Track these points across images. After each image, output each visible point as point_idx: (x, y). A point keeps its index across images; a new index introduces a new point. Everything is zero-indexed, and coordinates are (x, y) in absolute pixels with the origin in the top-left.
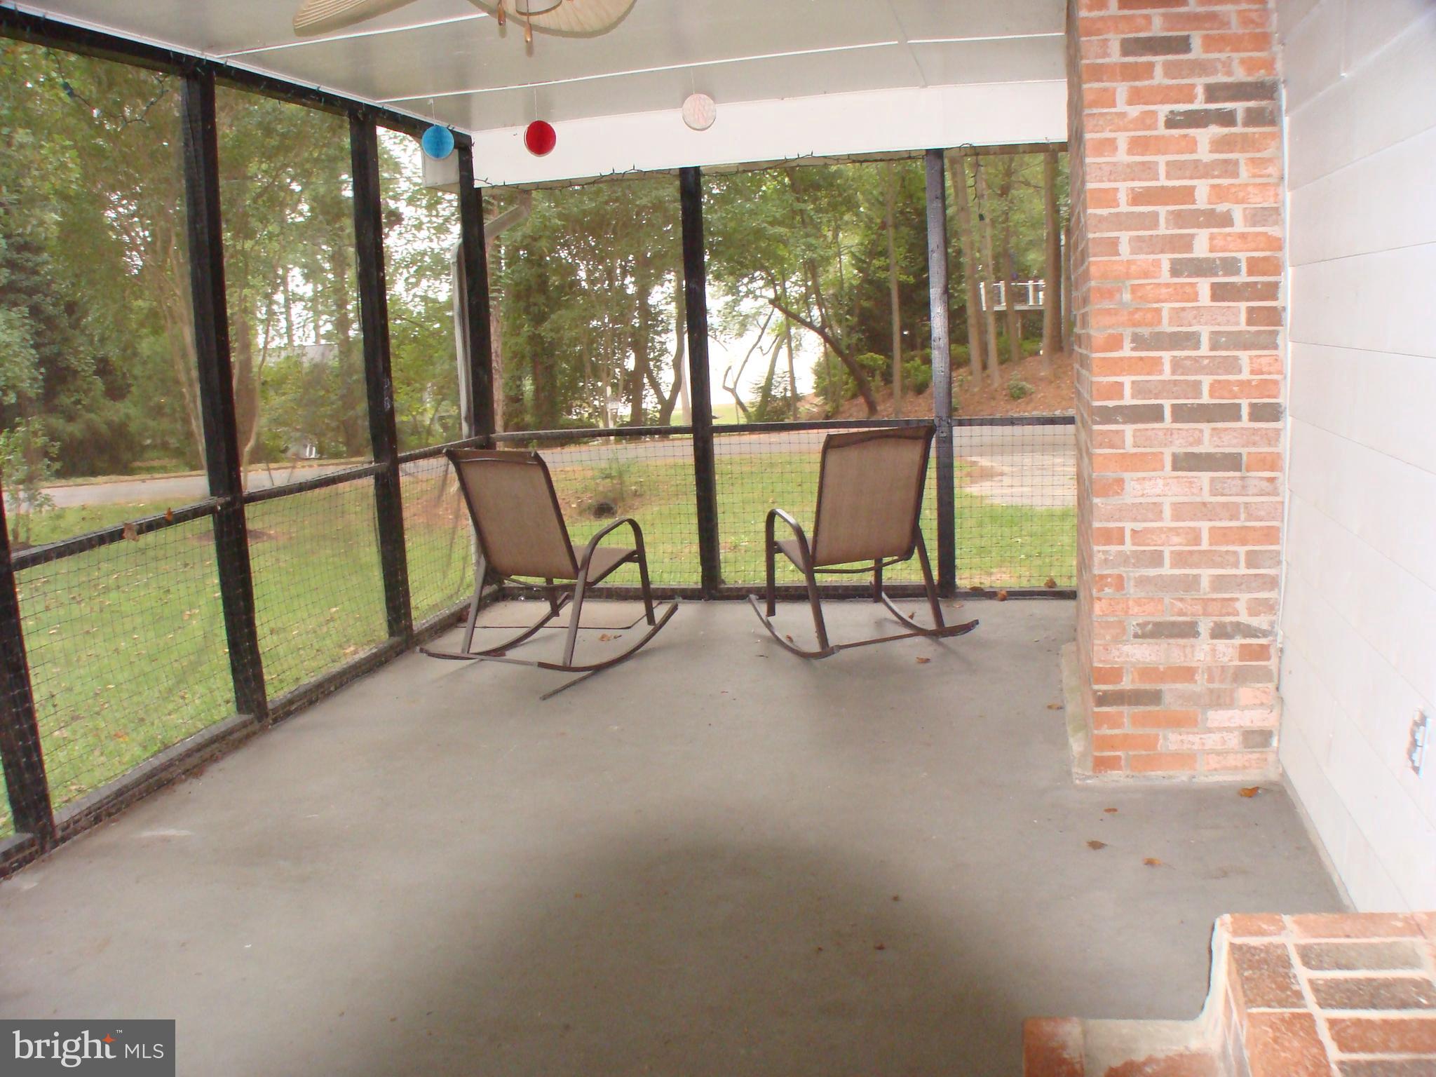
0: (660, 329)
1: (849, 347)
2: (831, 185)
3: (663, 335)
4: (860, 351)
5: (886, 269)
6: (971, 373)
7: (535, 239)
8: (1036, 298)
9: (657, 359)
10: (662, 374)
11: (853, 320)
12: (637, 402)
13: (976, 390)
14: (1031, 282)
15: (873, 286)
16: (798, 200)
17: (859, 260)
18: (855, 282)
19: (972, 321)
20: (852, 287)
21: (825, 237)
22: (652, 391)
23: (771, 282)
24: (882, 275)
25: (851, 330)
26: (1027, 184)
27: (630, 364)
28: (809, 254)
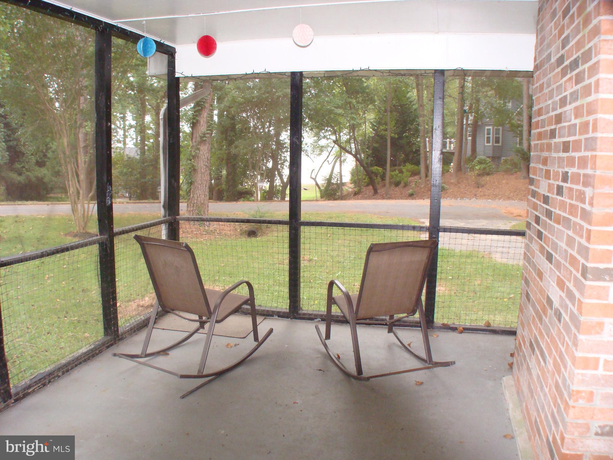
0: (284, 150)
1: (367, 164)
2: (364, 92)
3: (285, 153)
4: (372, 165)
5: (386, 130)
6: (420, 178)
7: (230, 107)
8: (450, 147)
9: (282, 164)
10: (284, 171)
11: (370, 152)
12: (272, 182)
13: (422, 186)
14: (448, 140)
15: (380, 138)
16: (349, 97)
17: (373, 125)
18: (371, 135)
19: (422, 156)
20: (369, 137)
21: (360, 115)
22: (279, 178)
23: (334, 133)
24: (383, 133)
25: (368, 156)
26: (450, 96)
27: (270, 165)
28: (352, 122)
